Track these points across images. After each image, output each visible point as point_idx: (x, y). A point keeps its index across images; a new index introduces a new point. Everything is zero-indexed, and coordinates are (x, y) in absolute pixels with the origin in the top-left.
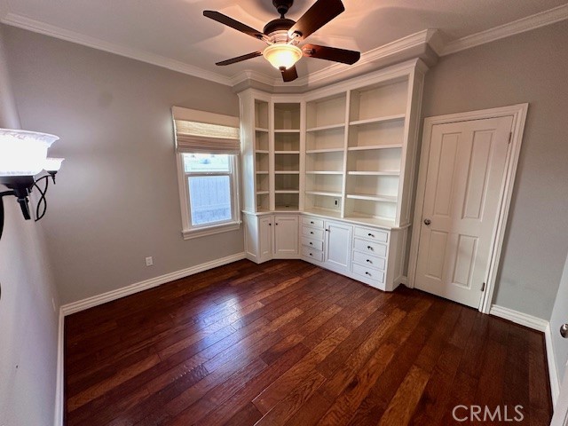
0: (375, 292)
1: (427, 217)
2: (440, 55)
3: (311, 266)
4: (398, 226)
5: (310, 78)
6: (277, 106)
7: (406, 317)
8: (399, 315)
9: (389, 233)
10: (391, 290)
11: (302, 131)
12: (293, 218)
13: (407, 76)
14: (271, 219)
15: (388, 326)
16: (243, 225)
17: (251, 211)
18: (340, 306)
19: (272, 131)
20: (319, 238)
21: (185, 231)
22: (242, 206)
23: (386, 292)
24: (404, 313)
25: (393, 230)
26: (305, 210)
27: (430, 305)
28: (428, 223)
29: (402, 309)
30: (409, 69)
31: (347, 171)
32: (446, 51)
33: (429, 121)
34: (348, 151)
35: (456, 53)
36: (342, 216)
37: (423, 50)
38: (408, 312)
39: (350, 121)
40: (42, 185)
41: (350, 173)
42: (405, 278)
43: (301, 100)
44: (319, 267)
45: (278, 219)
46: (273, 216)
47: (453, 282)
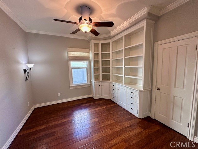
0: (134, 117)
1: (159, 86)
2: (160, 15)
3: (113, 103)
4: (142, 89)
5: (111, 33)
6: (102, 44)
7: (142, 132)
8: (138, 130)
9: (139, 92)
10: (141, 118)
11: (111, 52)
12: (108, 83)
13: (143, 27)
14: (100, 84)
15: (131, 134)
16: (91, 85)
17: (93, 81)
18: (114, 120)
19: (100, 53)
20: (116, 92)
21: (70, 86)
22: (91, 79)
23: (139, 118)
24: (142, 130)
25: (140, 91)
26: (112, 81)
27: (159, 128)
28: (159, 89)
29: (142, 128)
30: (144, 24)
31: (125, 66)
32: (162, 13)
33: (157, 44)
34: (125, 59)
35: (166, 14)
36: (123, 84)
37: (146, 16)
38: (144, 130)
39: (125, 47)
40: (28, 71)
41: (126, 67)
42: (150, 114)
43: (110, 41)
44: (116, 103)
45: (102, 84)
46: (100, 82)
47: (172, 119)
